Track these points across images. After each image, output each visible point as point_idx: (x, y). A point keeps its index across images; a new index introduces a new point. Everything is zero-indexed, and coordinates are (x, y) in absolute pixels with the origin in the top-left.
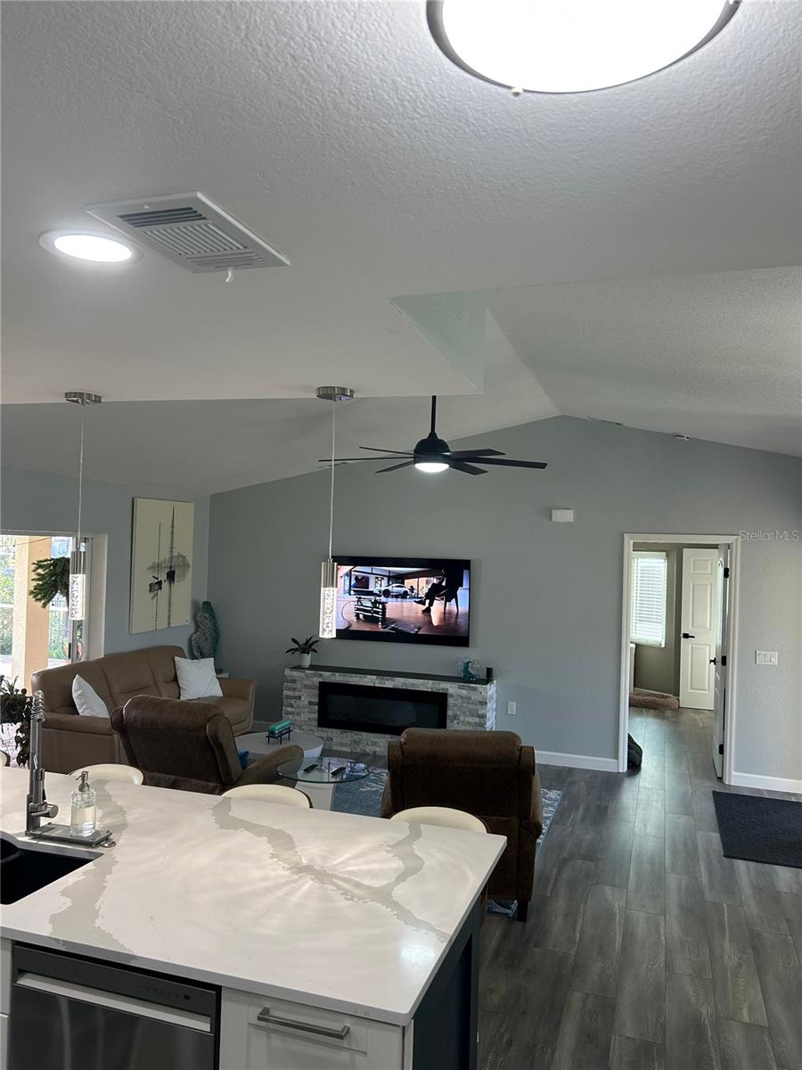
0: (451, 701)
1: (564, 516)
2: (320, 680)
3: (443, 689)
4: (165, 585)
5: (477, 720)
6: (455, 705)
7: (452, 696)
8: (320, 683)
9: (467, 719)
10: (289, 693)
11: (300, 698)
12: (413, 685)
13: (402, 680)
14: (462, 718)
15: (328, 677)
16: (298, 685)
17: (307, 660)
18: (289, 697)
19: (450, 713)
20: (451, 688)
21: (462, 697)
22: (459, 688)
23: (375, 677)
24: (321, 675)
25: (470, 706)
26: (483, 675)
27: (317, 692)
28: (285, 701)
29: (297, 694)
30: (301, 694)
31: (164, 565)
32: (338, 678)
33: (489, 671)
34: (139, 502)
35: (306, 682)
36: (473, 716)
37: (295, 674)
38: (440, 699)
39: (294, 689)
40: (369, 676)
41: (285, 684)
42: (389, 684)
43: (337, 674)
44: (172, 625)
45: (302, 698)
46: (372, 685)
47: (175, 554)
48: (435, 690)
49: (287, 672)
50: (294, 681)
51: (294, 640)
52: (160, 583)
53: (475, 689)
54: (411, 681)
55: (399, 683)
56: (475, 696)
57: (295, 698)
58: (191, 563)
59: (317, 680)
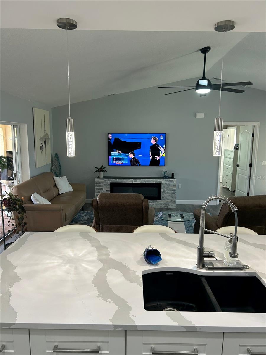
0: (162, 186)
1: (201, 116)
2: (111, 182)
3: (159, 182)
4: (44, 146)
5: (172, 192)
6: (164, 187)
7: (163, 184)
8: (111, 183)
9: (169, 192)
10: (98, 188)
11: (102, 189)
12: (148, 181)
13: (143, 180)
14: (167, 191)
15: (114, 180)
16: (102, 185)
17: (102, 174)
18: (97, 189)
19: (162, 190)
20: (163, 181)
21: (167, 184)
22: (166, 181)
23: (133, 179)
24: (111, 180)
25: (169, 187)
26: (171, 176)
27: (109, 187)
28: (96, 191)
29: (101, 188)
30: (103, 187)
31: (43, 138)
32: (118, 181)
33: (173, 174)
34: (35, 109)
35: (105, 183)
36: (171, 190)
37: (100, 180)
38: (159, 185)
39: (100, 186)
40: (130, 179)
41: (96, 184)
42: (138, 181)
43: (118, 179)
44: (47, 164)
45: (104, 189)
46: (132, 182)
47: (46, 133)
48: (156, 182)
49: (96, 180)
50: (100, 183)
51: (96, 167)
52: (43, 146)
53: (172, 181)
54: (147, 180)
55: (142, 181)
56: (172, 184)
57: (100, 189)
58: (50, 137)
59: (109, 182)
